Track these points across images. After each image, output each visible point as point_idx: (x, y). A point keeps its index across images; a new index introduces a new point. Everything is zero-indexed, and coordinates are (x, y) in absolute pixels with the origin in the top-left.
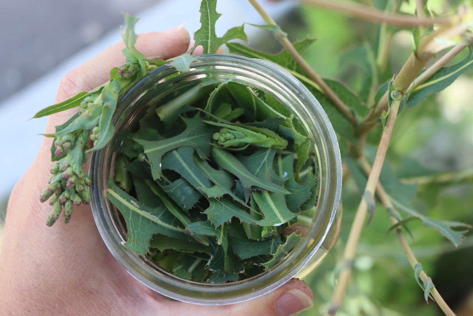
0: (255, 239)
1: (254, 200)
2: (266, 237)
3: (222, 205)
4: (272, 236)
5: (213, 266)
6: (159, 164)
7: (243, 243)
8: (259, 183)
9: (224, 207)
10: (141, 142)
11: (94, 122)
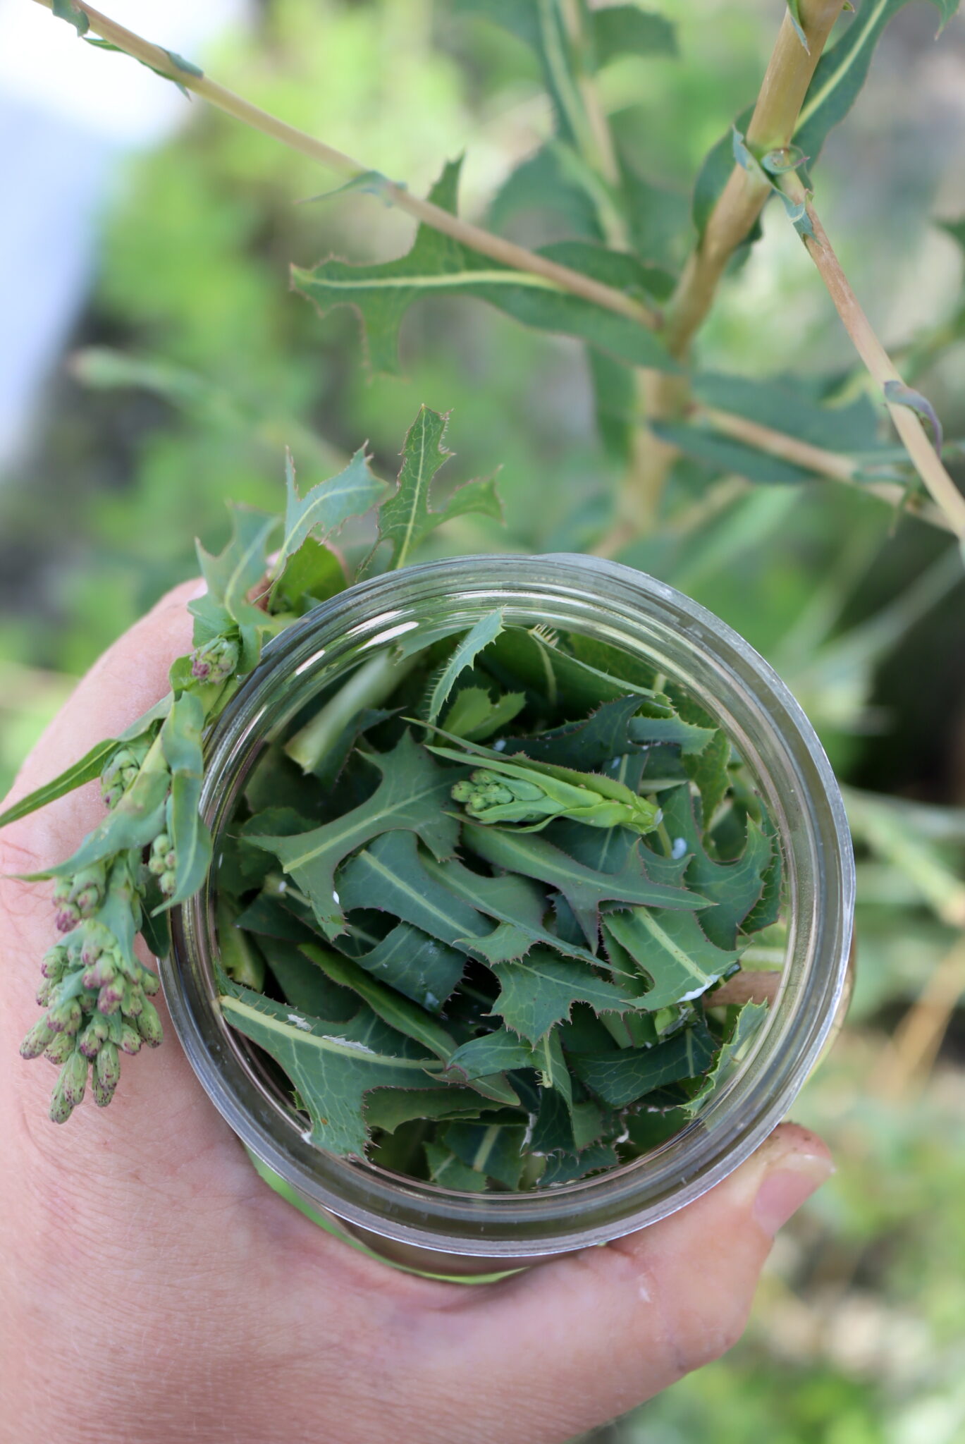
0: (643, 1046)
1: (614, 940)
2: (669, 1032)
3: (535, 976)
4: (683, 1027)
5: (539, 1143)
6: (332, 895)
7: (608, 1063)
8: (619, 890)
9: (539, 980)
10: (268, 843)
11: (152, 823)
